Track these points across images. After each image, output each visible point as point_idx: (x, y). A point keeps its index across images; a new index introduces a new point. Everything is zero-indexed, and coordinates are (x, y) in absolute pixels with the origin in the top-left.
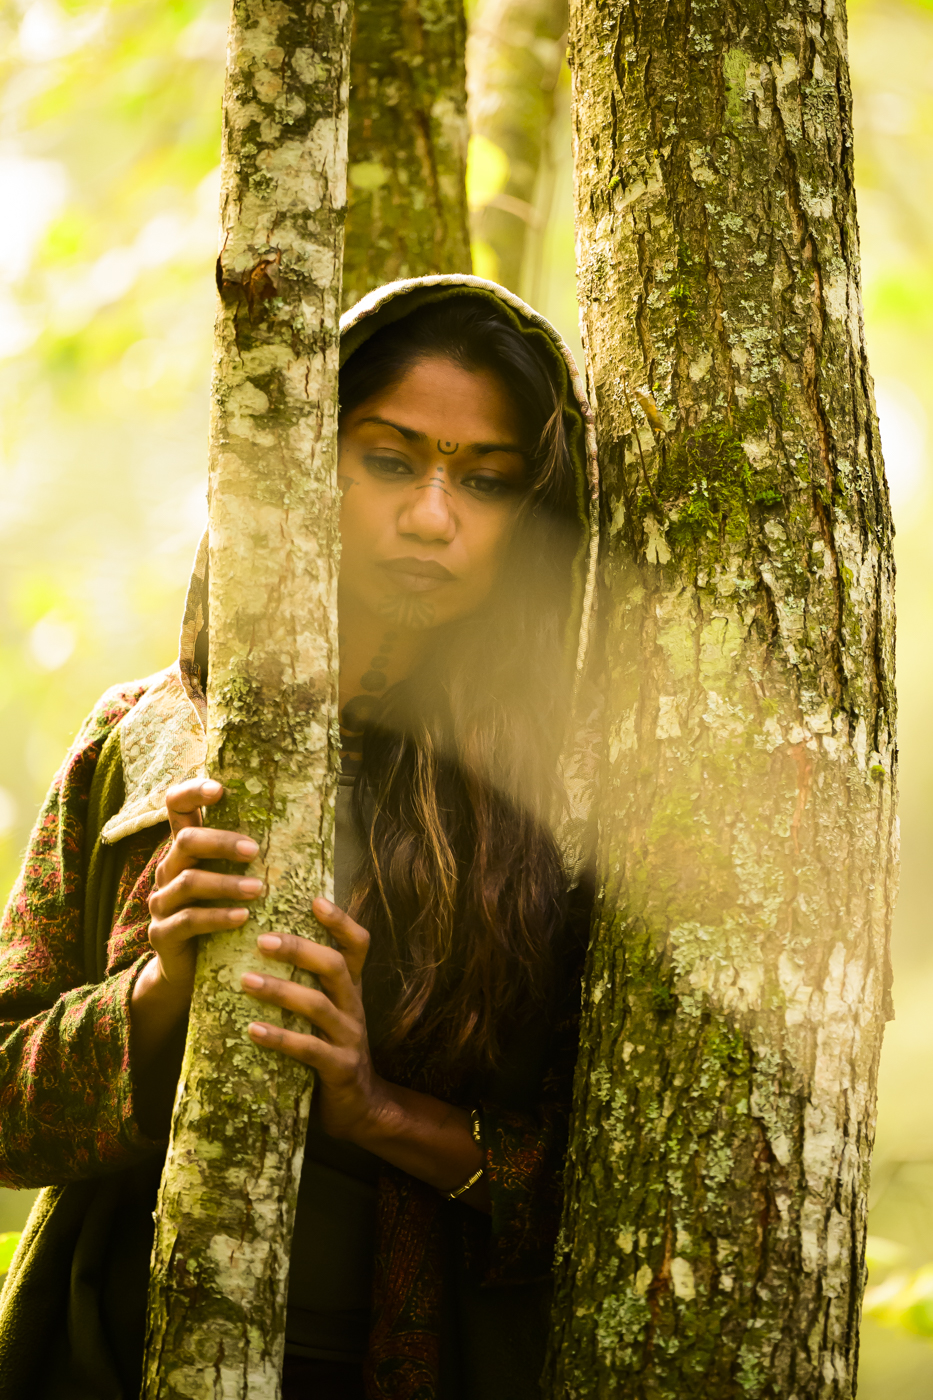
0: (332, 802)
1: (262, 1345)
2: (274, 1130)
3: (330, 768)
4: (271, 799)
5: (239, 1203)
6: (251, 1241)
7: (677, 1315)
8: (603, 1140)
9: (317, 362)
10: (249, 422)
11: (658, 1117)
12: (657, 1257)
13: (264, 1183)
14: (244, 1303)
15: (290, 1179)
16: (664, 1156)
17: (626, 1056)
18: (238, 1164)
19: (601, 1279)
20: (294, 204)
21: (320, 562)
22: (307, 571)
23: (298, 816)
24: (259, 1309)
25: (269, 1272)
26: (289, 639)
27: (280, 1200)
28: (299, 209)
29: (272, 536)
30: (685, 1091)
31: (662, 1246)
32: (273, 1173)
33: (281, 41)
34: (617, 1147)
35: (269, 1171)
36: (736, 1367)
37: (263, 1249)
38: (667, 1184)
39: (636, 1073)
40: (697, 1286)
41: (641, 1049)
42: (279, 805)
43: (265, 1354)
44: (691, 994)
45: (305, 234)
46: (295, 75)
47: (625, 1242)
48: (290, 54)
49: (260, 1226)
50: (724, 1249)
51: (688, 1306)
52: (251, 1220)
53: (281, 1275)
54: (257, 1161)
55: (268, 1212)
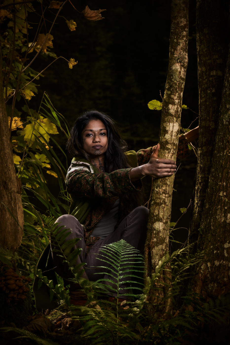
0: (187, 43)
1: (176, 120)
2: (178, 90)
3: (187, 38)
4: (178, 42)
5: (172, 100)
6: (174, 105)
8: (226, 91)
13: (176, 97)
14: (173, 114)
15: (180, 97)
18: (173, 94)
21: (185, 8)
22: (183, 9)
23: (182, 45)
24: (175, 115)
26: (180, 19)
27: (179, 99)
32: (178, 96)
37: (176, 106)
42: (179, 43)
43: (177, 121)
47: (228, 107)
49: (176, 103)
52: (174, 102)
53: (179, 110)
54: (175, 94)
55: (177, 101)
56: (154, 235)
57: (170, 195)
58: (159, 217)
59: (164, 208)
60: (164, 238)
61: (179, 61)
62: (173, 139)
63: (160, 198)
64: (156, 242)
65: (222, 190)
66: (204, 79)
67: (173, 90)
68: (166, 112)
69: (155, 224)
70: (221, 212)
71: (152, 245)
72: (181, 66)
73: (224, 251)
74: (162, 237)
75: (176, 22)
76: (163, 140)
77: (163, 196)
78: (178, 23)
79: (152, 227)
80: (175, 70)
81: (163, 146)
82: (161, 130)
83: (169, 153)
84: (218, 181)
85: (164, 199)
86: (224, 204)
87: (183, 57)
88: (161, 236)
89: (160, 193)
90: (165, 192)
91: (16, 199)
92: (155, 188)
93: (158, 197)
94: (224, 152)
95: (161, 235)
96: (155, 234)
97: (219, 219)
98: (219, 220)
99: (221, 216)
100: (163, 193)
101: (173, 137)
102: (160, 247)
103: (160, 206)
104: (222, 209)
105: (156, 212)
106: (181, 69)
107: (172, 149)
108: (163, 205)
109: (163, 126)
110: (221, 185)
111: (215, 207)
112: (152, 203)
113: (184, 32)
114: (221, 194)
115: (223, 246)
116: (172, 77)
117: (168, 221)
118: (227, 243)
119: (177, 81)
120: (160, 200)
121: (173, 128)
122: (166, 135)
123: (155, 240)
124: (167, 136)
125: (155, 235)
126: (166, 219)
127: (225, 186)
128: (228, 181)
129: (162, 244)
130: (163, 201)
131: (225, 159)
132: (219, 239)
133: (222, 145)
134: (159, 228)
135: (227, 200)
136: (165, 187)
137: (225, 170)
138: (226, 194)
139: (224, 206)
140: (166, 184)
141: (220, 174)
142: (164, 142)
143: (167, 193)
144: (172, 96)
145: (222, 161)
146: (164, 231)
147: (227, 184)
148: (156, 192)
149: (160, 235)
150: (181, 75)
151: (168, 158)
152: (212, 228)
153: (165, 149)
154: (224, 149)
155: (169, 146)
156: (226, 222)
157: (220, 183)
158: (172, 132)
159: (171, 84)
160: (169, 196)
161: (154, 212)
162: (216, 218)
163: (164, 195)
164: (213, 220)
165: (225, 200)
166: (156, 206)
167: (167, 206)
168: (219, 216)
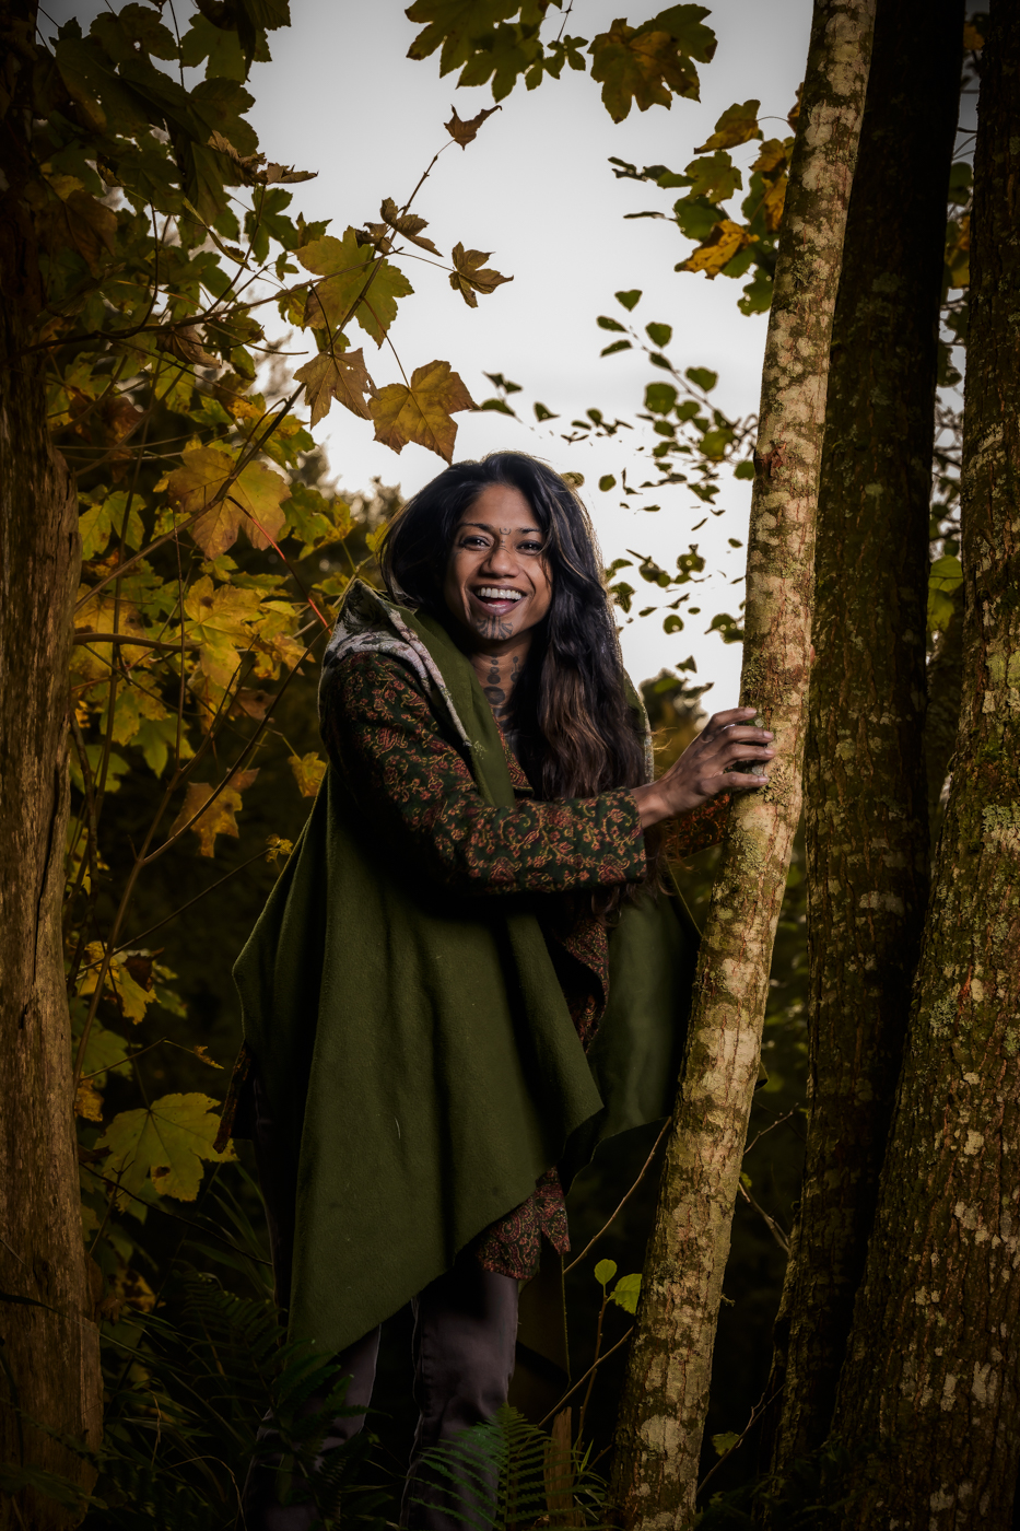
0: (802, 735)
1: (748, 1020)
2: (760, 904)
3: (802, 717)
5: (739, 942)
6: (745, 963)
7: (973, 1009)
8: (941, 919)
9: (804, 502)
10: (766, 533)
11: (969, 905)
12: (963, 979)
13: (753, 932)
14: (739, 995)
15: (769, 933)
16: (972, 926)
17: (955, 876)
18: (740, 921)
19: (934, 992)
20: (794, 418)
21: (801, 608)
22: (793, 612)
23: (782, 739)
24: (748, 1000)
25: (754, 981)
26: (782, 646)
27: (762, 942)
28: (797, 421)
29: (775, 592)
30: (985, 890)
31: (967, 973)
32: (759, 928)
33: (791, 335)
34: (947, 923)
35: (756, 927)
36: (1004, 1038)
37: (750, 968)
38: (972, 941)
39: (960, 884)
40: (984, 994)
41: (963, 871)
43: (750, 1024)
44: (992, 841)
45: (800, 434)
46: (798, 352)
47: (948, 972)
48: (796, 341)
49: (750, 955)
50: (1001, 976)
51: (979, 1005)
52: (745, 952)
53: (761, 983)
54: (749, 920)
55: (754, 948)
56: (642, 1471)
57: (709, 1313)
58: (664, 1396)
59: (687, 1361)
60: (681, 1485)
61: (769, 797)
62: (734, 1092)
63: (671, 1323)
64: (646, 1500)
65: (922, 1283)
66: (833, 924)
67: (742, 904)
68: (710, 989)
69: (646, 1424)
70: (919, 1367)
71: (631, 1509)
72: (777, 816)
73: (927, 1522)
74: (675, 1478)
75: (766, 655)
76: (693, 1094)
77: (685, 1316)
78: (772, 660)
79: (633, 1438)
80: (753, 831)
81: (694, 1117)
82: (690, 1058)
83: (715, 1143)
84: (907, 1249)
85: (689, 1327)
86: (932, 1335)
87: (786, 784)
88: (669, 1476)
89: (673, 1301)
90: (692, 1300)
91: (78, 1338)
92: (655, 1282)
93: (666, 1316)
94: (934, 1140)
95: (668, 1469)
96: (647, 1466)
97: (911, 1395)
98: (911, 1399)
99: (917, 1383)
100: (686, 1301)
101: (734, 1084)
102: (664, 1518)
103: (673, 1352)
104: (923, 1356)
105: (655, 1377)
106: (776, 827)
107: (730, 1131)
108: (684, 1351)
109: (698, 1041)
110: (919, 1263)
111: (895, 1348)
112: (639, 1342)
113: (795, 695)
114: (920, 1298)
115: (925, 1502)
116: (739, 857)
117: (696, 1419)
118: (942, 1492)
119: (760, 874)
120: (671, 1332)
121: (735, 1051)
122: (708, 1074)
123: (645, 1489)
124: (713, 1081)
125: (646, 1471)
126: (691, 1407)
127: (937, 1269)
128: (946, 1247)
129: (671, 1508)
130: (682, 1335)
131: (935, 1163)
132: (909, 1472)
133: (923, 1114)
134: (661, 1443)
135: (942, 1321)
136: (694, 1278)
137: (938, 1208)
138: (941, 1297)
139: (933, 1344)
140: (698, 1267)
141: (916, 1223)
142: (699, 1104)
143: (698, 1304)
144: (738, 928)
145: (927, 1174)
146: (680, 1455)
147: (943, 1261)
148: (655, 1298)
149: (667, 1471)
150: (776, 853)
151: (710, 1164)
152: (882, 1429)
153: (701, 1129)
154: (931, 1128)
155: (717, 1118)
156: (939, 1407)
157: (917, 1258)
158: (733, 1062)
159: (737, 882)
160: (706, 1316)
161: (645, 1378)
162: (899, 1390)
163: (688, 1310)
164: (888, 1398)
165: (937, 1321)
166: (656, 1353)
167: (698, 1355)
168: (913, 1383)
